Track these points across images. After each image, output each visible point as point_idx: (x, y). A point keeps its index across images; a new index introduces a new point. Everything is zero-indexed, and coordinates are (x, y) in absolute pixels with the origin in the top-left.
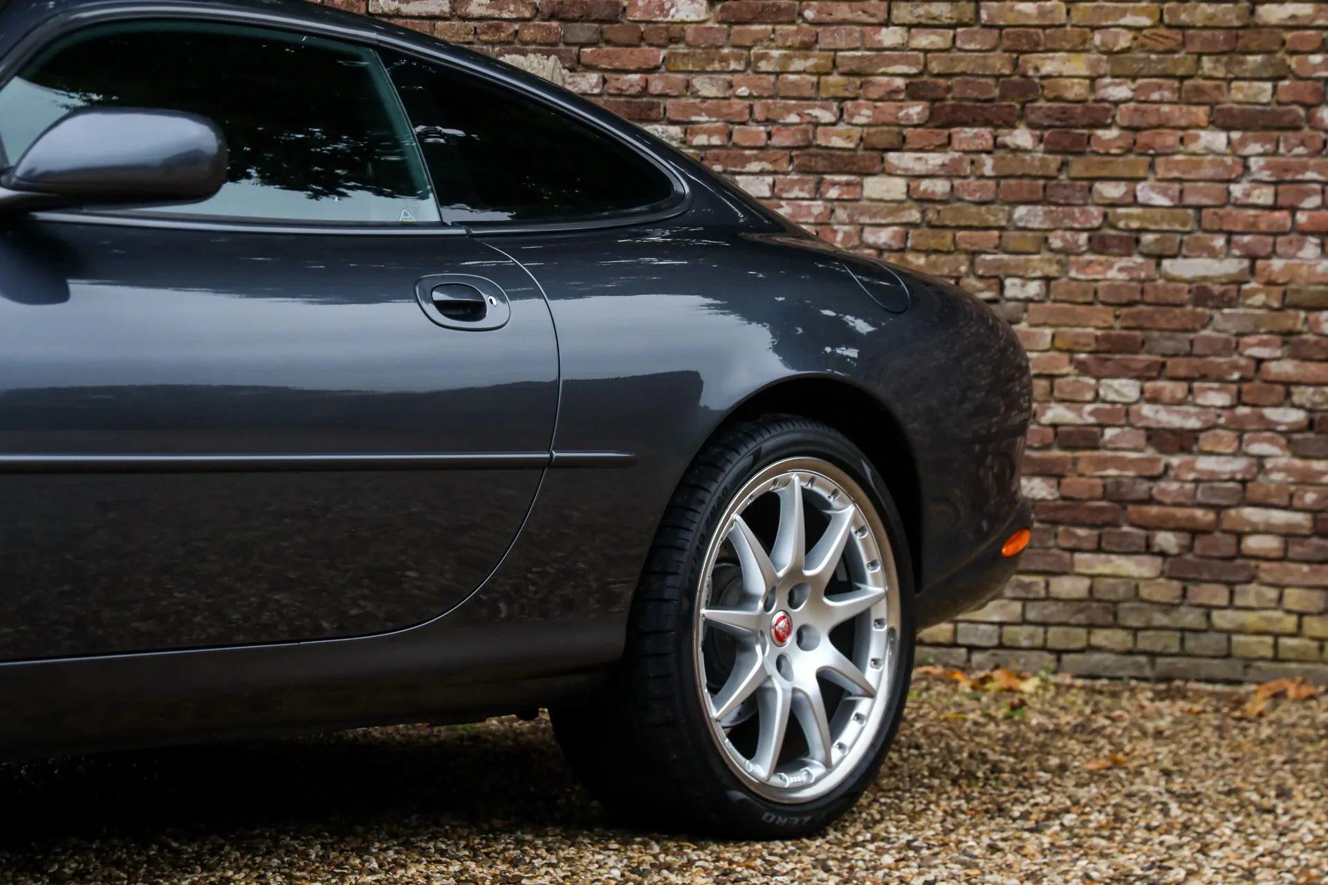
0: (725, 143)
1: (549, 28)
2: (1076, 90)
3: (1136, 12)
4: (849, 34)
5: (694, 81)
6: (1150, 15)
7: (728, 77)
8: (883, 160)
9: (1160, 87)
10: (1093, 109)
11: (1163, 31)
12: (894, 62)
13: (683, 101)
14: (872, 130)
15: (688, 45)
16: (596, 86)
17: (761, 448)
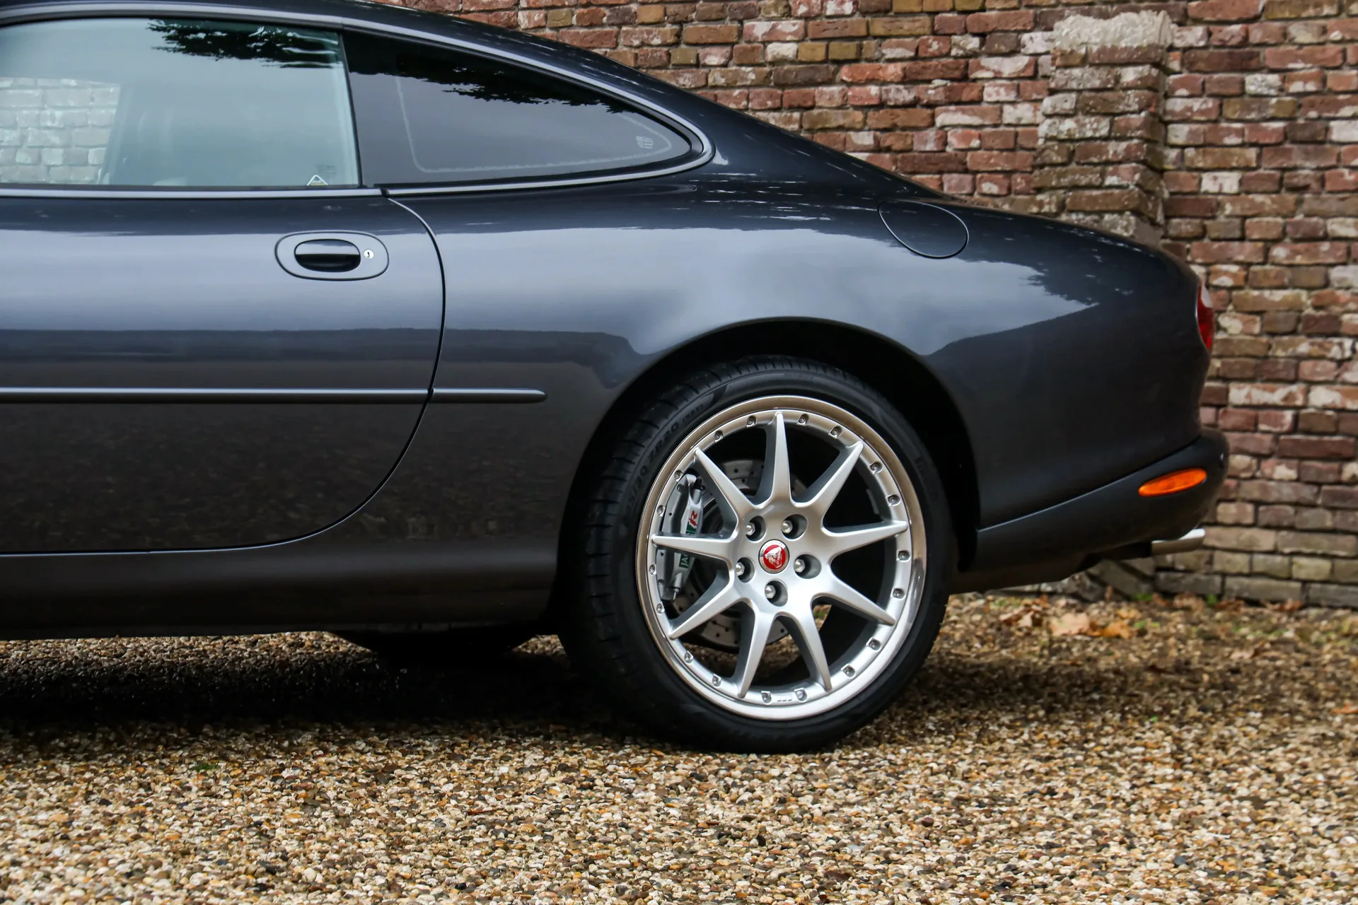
0: (1321, 89)
5: (1291, 28)
7: (1322, 22)
13: (1282, 49)
16: (1201, 39)
17: (725, 387)
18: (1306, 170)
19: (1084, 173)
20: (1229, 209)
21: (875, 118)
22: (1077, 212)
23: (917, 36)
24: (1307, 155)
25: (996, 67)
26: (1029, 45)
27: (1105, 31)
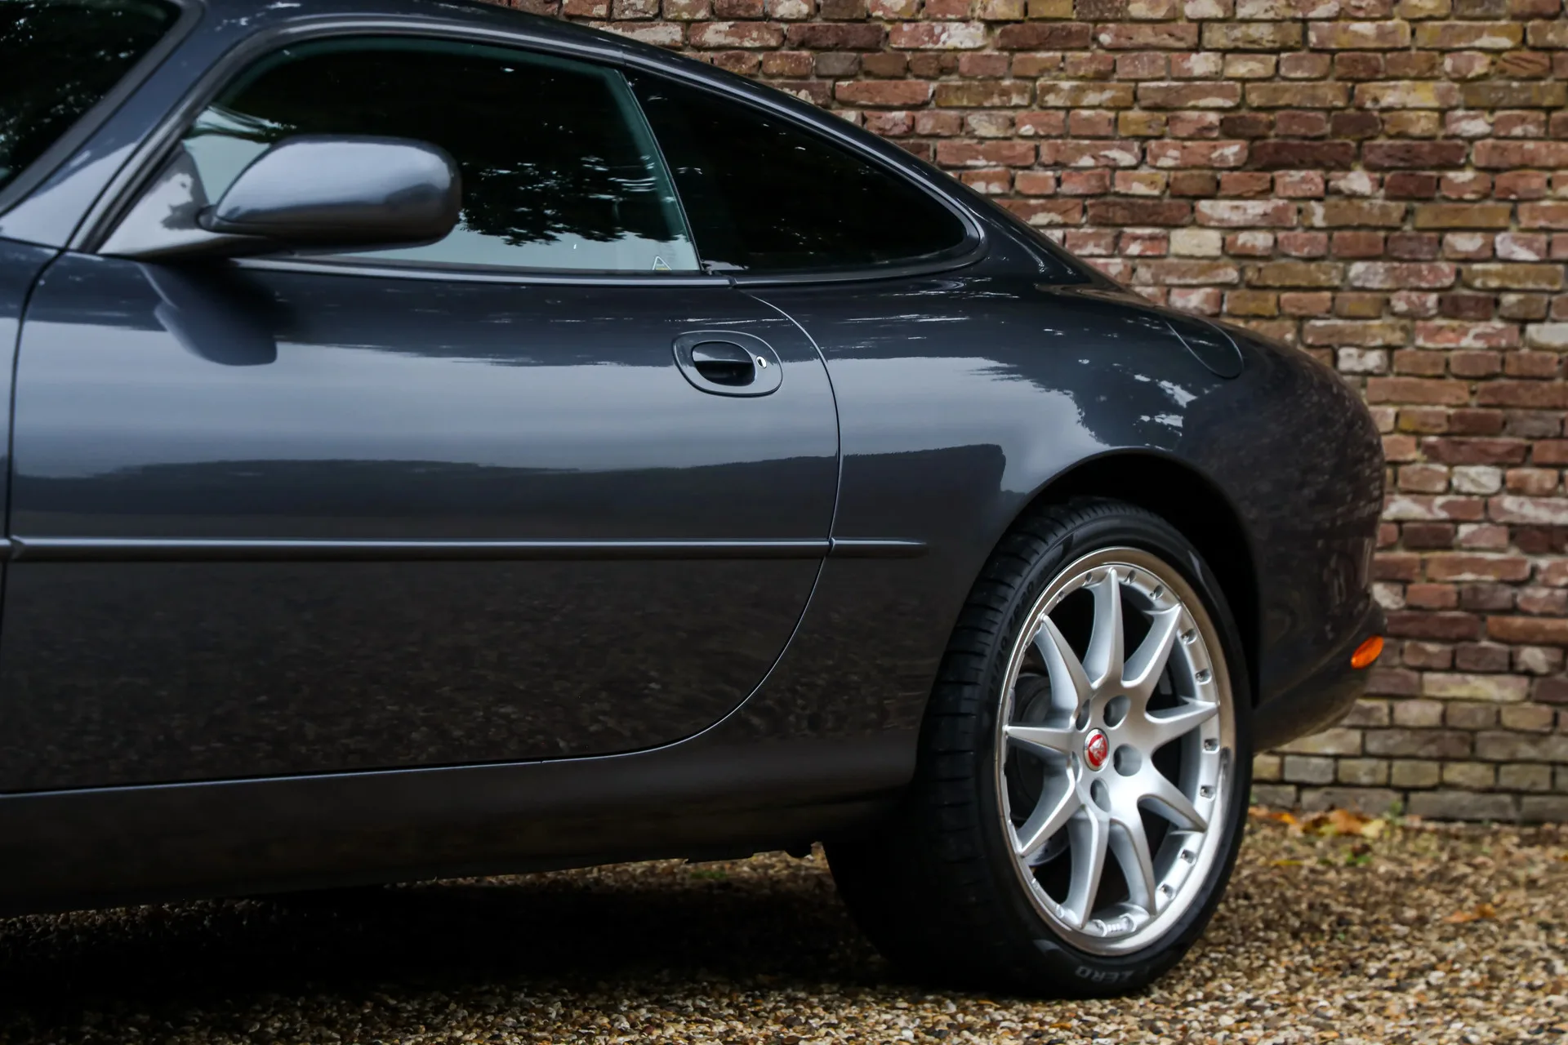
1: (798, 59)
2: (1423, 124)
3: (1494, 32)
4: (1153, 62)
6: (1510, 35)
7: (1010, 113)
8: (1193, 209)
9: (1523, 120)
10: (1442, 148)
11: (1526, 54)
12: (1206, 93)
13: (957, 142)
14: (1180, 174)
15: (963, 77)
17: (1072, 536)
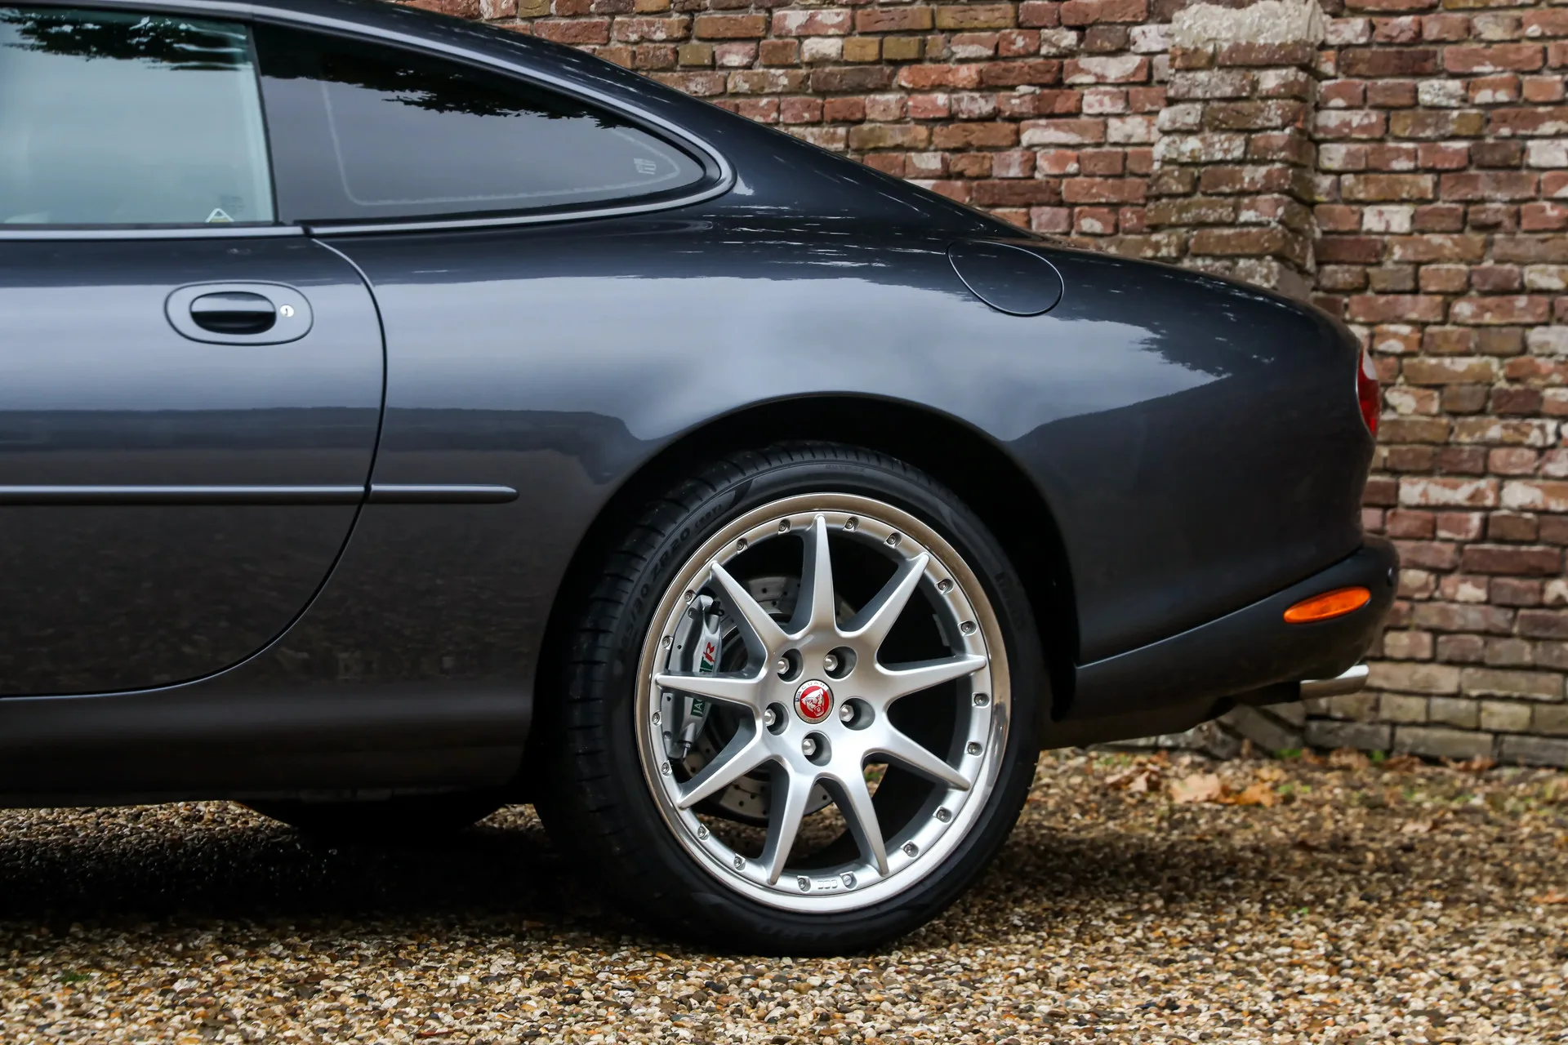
0: (1515, 99)
5: (1476, 21)
7: (1516, 13)
13: (1465, 47)
16: (1362, 35)
17: (751, 482)
18: (1497, 205)
19: (1212, 206)
20: (1398, 252)
21: (941, 135)
22: (1204, 256)
23: (997, 30)
24: (1498, 185)
25: (1098, 70)
26: (1141, 41)
27: (1239, 24)
